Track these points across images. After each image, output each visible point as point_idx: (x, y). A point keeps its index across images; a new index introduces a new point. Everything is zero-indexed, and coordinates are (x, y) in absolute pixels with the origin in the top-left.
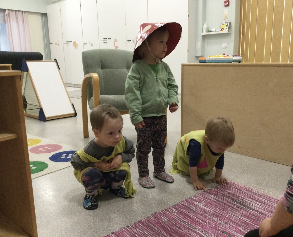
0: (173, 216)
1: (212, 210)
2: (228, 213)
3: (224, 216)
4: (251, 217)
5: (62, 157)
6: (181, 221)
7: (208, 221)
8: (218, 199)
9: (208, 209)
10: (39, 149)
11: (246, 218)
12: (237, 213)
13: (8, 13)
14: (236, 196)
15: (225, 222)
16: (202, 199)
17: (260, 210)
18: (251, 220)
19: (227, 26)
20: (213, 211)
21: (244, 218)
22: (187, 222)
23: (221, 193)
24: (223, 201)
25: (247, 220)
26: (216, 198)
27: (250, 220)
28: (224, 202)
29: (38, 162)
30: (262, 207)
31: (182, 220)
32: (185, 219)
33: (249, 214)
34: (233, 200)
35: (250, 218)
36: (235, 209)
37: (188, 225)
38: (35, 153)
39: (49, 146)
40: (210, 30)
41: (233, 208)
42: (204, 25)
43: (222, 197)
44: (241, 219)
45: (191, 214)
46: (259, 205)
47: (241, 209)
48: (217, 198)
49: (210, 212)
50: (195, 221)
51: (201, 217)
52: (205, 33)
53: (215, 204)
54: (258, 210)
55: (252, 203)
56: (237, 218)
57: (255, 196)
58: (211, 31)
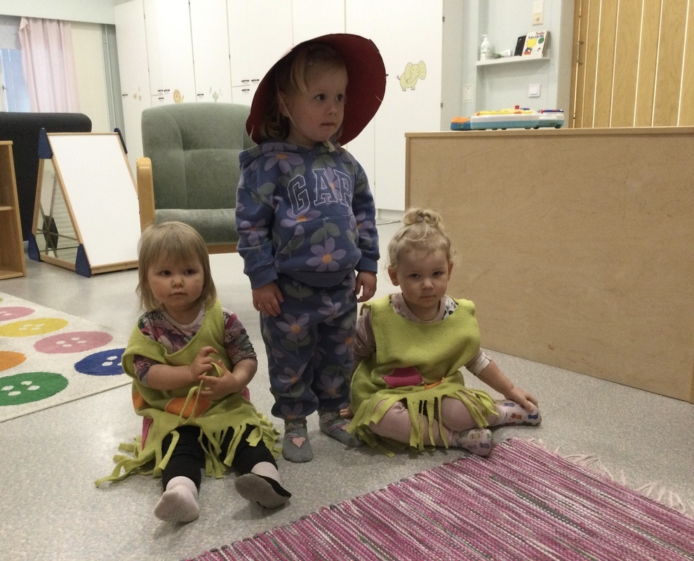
0: (348, 527)
1: (456, 516)
2: (498, 526)
3: (486, 534)
4: (561, 540)
5: (105, 364)
6: (367, 542)
7: (438, 546)
8: (478, 486)
9: (446, 513)
10: (58, 343)
11: (544, 544)
12: (522, 529)
13: (27, 26)
14: (530, 481)
15: (484, 552)
16: (436, 483)
17: (587, 522)
18: (558, 549)
19: (540, 41)
20: (459, 518)
21: (539, 544)
22: (380, 543)
23: (491, 472)
24: (491, 493)
25: (547, 548)
26: (473, 483)
27: (556, 550)
28: (494, 494)
29: (46, 374)
30: (596, 515)
31: (369, 538)
32: (376, 537)
33: (556, 531)
34: (519, 491)
35: (556, 544)
36: (519, 516)
37: (381, 554)
38: (45, 352)
39: (83, 335)
40: (497, 52)
41: (513, 512)
42: (482, 41)
43: (491, 481)
44: (530, 546)
45: (397, 523)
46: (588, 508)
47: (537, 517)
48: (476, 485)
49: (448, 522)
50: (403, 542)
51: (423, 534)
52: (485, 61)
53: (468, 501)
54: (581, 523)
55: (571, 501)
56: (520, 541)
57: (581, 483)
58: (499, 56)
